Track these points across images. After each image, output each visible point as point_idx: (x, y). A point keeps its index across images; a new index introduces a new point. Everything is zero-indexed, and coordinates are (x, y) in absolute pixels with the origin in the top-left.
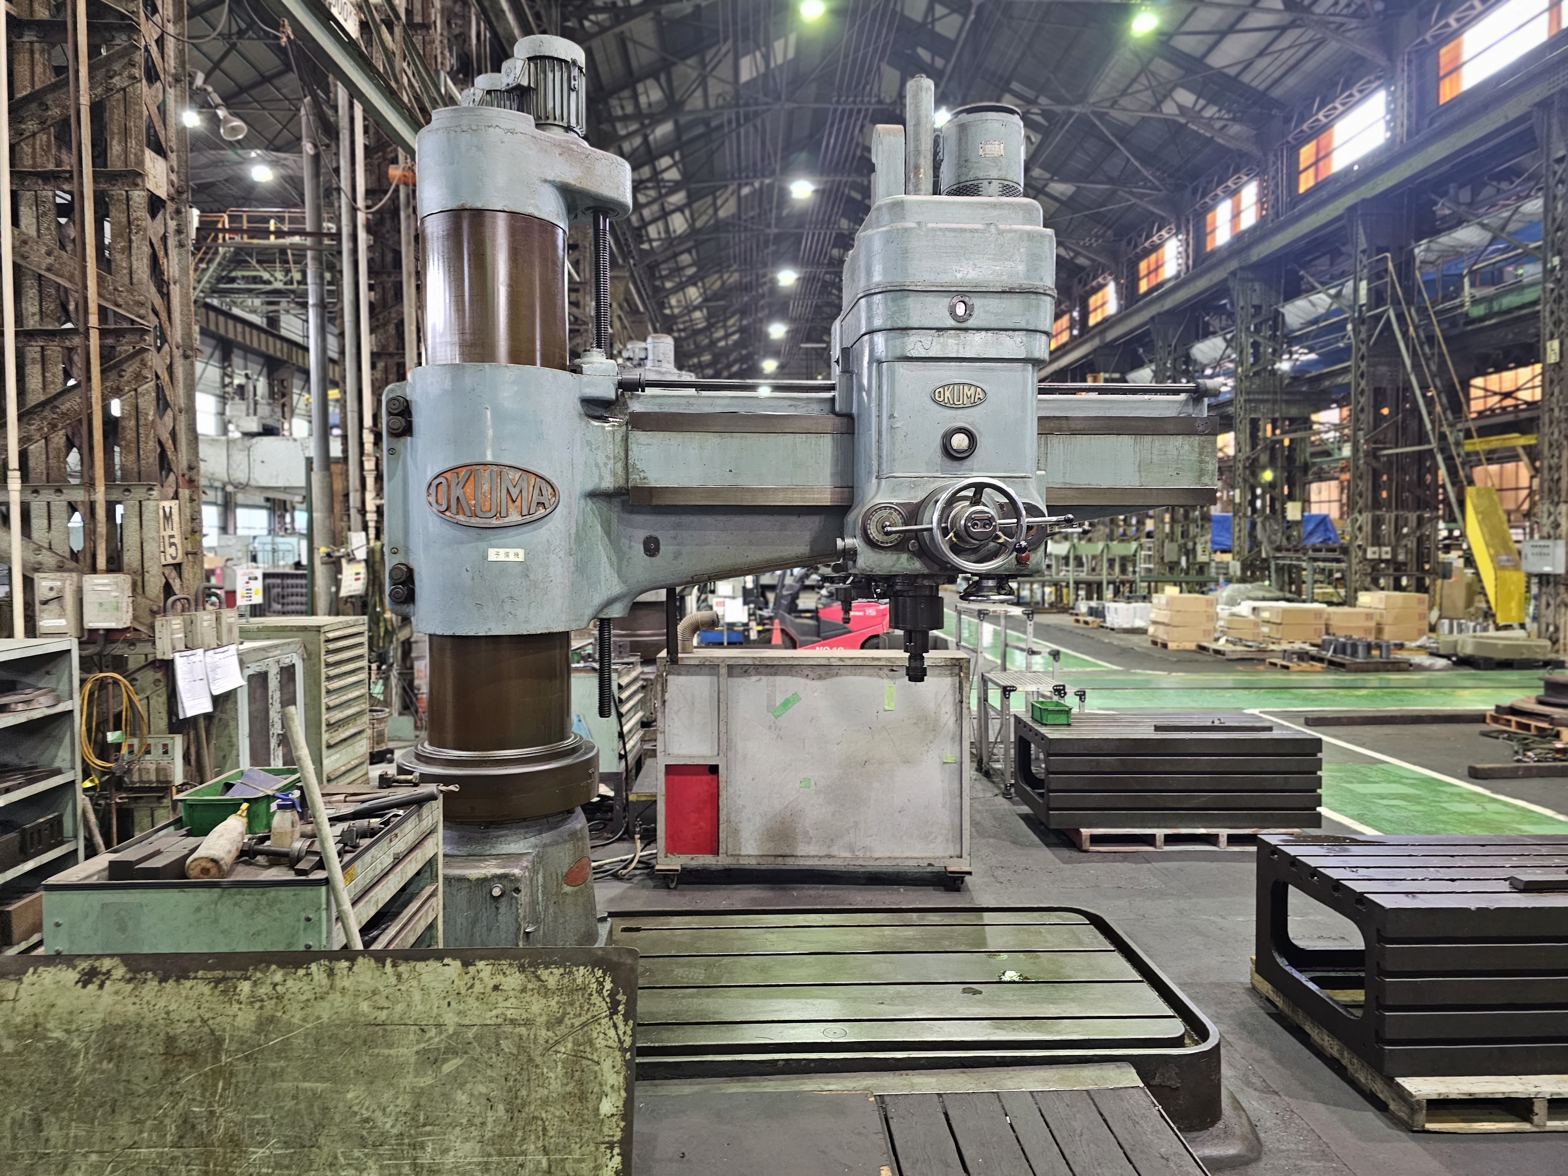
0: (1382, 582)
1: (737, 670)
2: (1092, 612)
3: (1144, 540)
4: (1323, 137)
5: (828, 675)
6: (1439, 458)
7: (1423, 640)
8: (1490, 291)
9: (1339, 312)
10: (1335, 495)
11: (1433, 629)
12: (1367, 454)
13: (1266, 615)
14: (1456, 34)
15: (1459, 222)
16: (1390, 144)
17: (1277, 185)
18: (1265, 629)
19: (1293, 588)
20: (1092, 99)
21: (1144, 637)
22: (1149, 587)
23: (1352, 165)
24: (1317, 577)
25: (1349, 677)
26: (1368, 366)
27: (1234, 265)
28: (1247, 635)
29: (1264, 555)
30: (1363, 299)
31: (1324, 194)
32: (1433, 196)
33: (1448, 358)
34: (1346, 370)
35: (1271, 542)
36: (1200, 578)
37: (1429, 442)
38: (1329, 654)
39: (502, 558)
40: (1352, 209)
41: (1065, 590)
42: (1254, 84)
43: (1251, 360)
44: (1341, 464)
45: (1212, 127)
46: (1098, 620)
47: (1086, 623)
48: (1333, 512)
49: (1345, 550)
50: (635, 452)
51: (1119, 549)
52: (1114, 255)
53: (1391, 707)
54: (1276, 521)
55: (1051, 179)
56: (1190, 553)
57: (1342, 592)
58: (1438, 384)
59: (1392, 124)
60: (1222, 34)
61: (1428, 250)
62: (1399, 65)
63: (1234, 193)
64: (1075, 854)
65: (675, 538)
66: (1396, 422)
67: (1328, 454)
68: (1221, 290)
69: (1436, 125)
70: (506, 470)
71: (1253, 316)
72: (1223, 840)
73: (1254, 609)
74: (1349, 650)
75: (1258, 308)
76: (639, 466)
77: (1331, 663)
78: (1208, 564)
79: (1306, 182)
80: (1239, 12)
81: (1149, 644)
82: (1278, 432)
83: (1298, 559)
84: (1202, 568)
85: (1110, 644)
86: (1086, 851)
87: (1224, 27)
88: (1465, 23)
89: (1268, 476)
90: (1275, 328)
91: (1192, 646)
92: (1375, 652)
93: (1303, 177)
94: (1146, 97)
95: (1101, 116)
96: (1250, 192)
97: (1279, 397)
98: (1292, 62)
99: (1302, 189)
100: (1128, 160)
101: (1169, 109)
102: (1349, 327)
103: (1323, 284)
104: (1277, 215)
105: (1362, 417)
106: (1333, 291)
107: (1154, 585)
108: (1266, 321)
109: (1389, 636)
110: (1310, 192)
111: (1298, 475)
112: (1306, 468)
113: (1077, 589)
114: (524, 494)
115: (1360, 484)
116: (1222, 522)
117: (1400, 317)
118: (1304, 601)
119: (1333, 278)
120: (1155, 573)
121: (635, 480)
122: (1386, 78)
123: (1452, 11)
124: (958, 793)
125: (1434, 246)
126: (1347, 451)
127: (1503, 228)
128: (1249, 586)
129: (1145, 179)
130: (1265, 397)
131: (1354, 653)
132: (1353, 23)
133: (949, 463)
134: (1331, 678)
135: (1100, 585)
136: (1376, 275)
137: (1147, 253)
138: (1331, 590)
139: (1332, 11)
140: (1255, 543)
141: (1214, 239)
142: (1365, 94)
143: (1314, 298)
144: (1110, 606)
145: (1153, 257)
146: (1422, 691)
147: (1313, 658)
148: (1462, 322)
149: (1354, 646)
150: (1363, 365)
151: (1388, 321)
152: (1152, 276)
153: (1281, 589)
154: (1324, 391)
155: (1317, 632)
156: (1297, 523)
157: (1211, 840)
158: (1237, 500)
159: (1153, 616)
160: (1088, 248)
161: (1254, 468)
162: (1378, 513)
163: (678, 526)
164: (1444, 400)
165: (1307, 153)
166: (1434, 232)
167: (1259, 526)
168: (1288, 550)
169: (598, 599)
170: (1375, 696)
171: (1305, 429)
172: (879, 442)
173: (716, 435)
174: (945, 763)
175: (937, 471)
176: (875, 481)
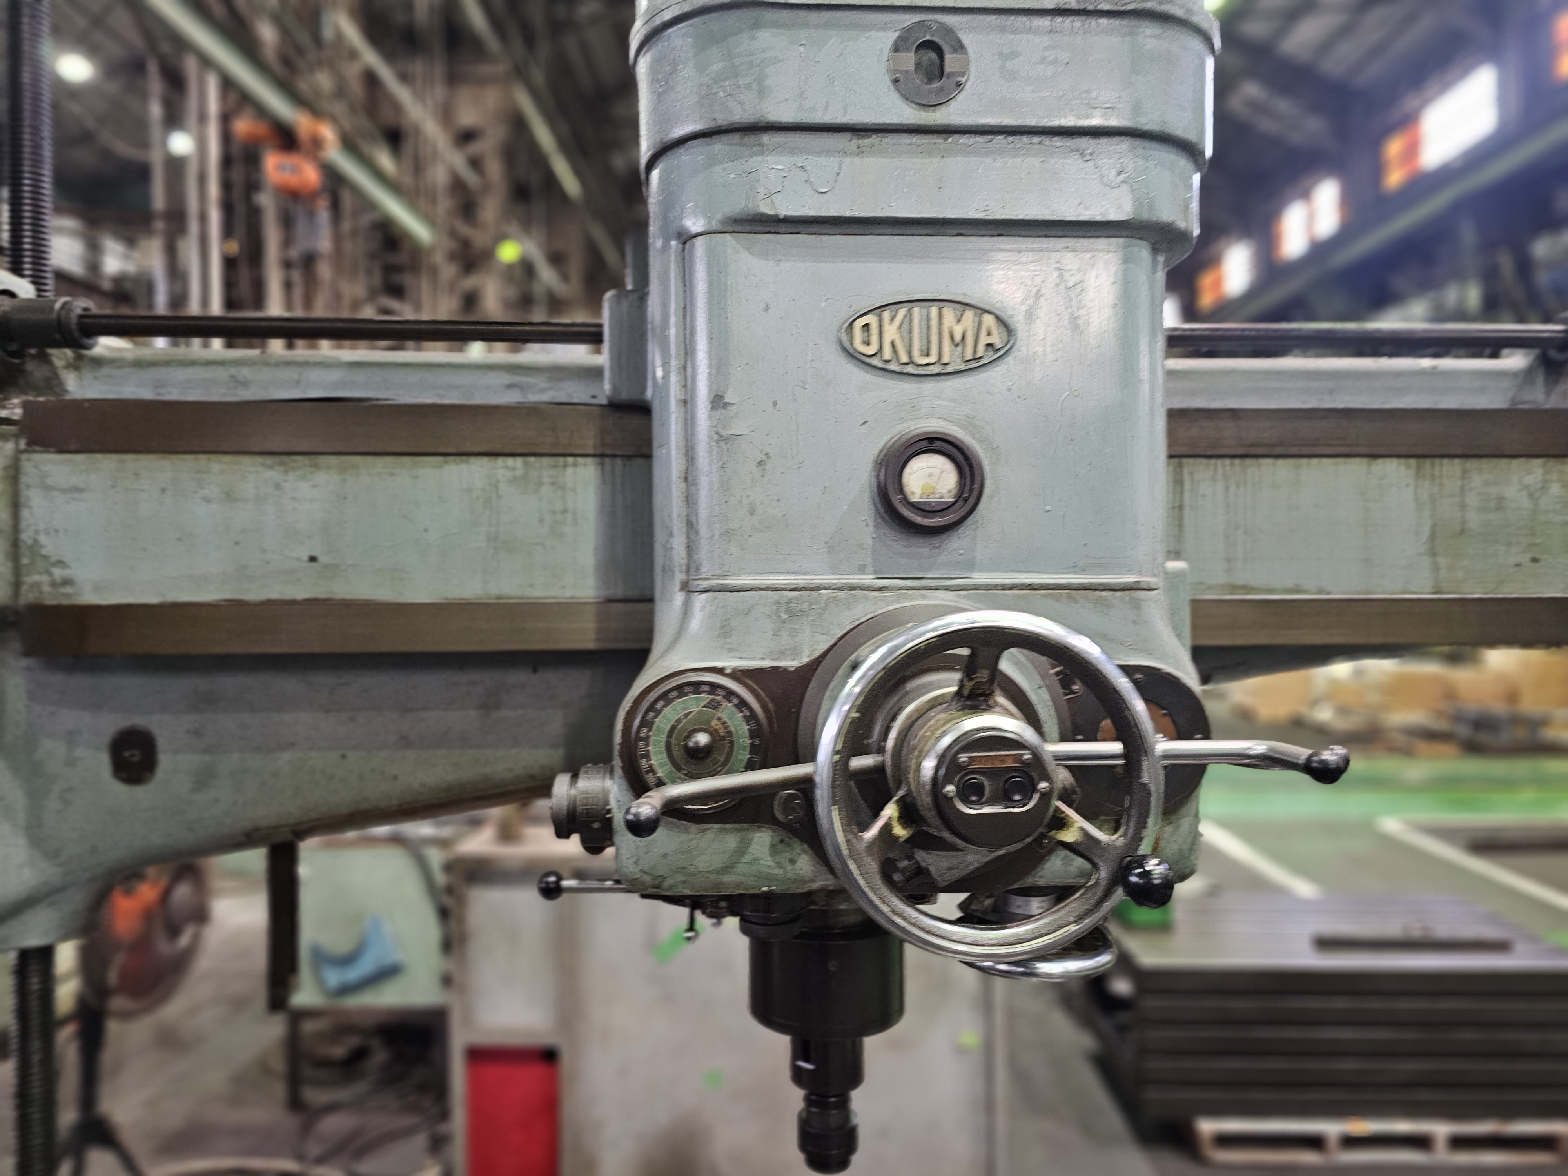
50: (38, 510)
64: (1190, 1168)
65: (196, 733)
76: (50, 547)
79: (1394, 178)
86: (1208, 1162)
121: (40, 586)
133: (899, 544)
157: (1421, 1142)
163: (205, 702)
165: (1394, 147)
172: (689, 478)
173: (269, 460)
174: (960, 1050)
175: (862, 569)
176: (679, 598)
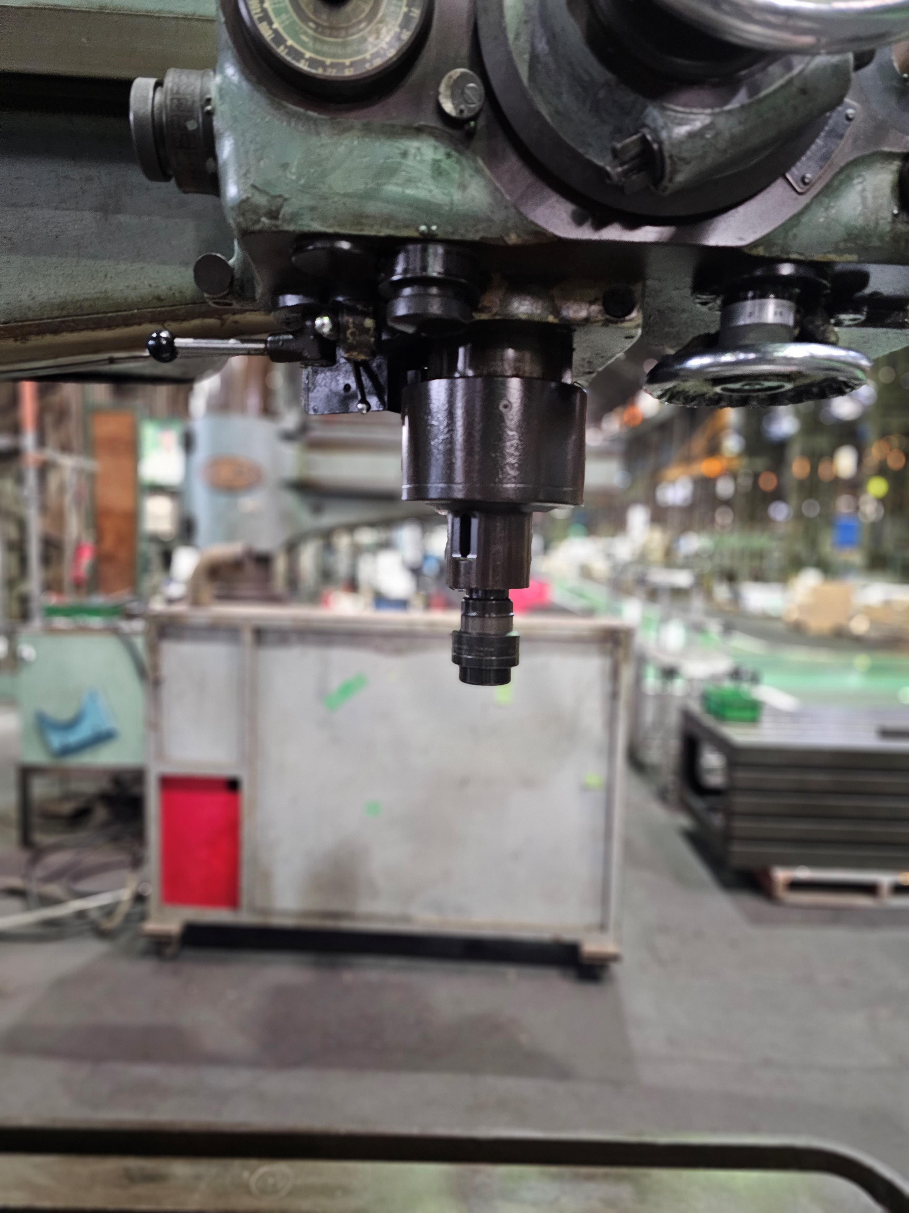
1: (270, 637)
5: (412, 650)
86: (782, 903)
174: (585, 788)
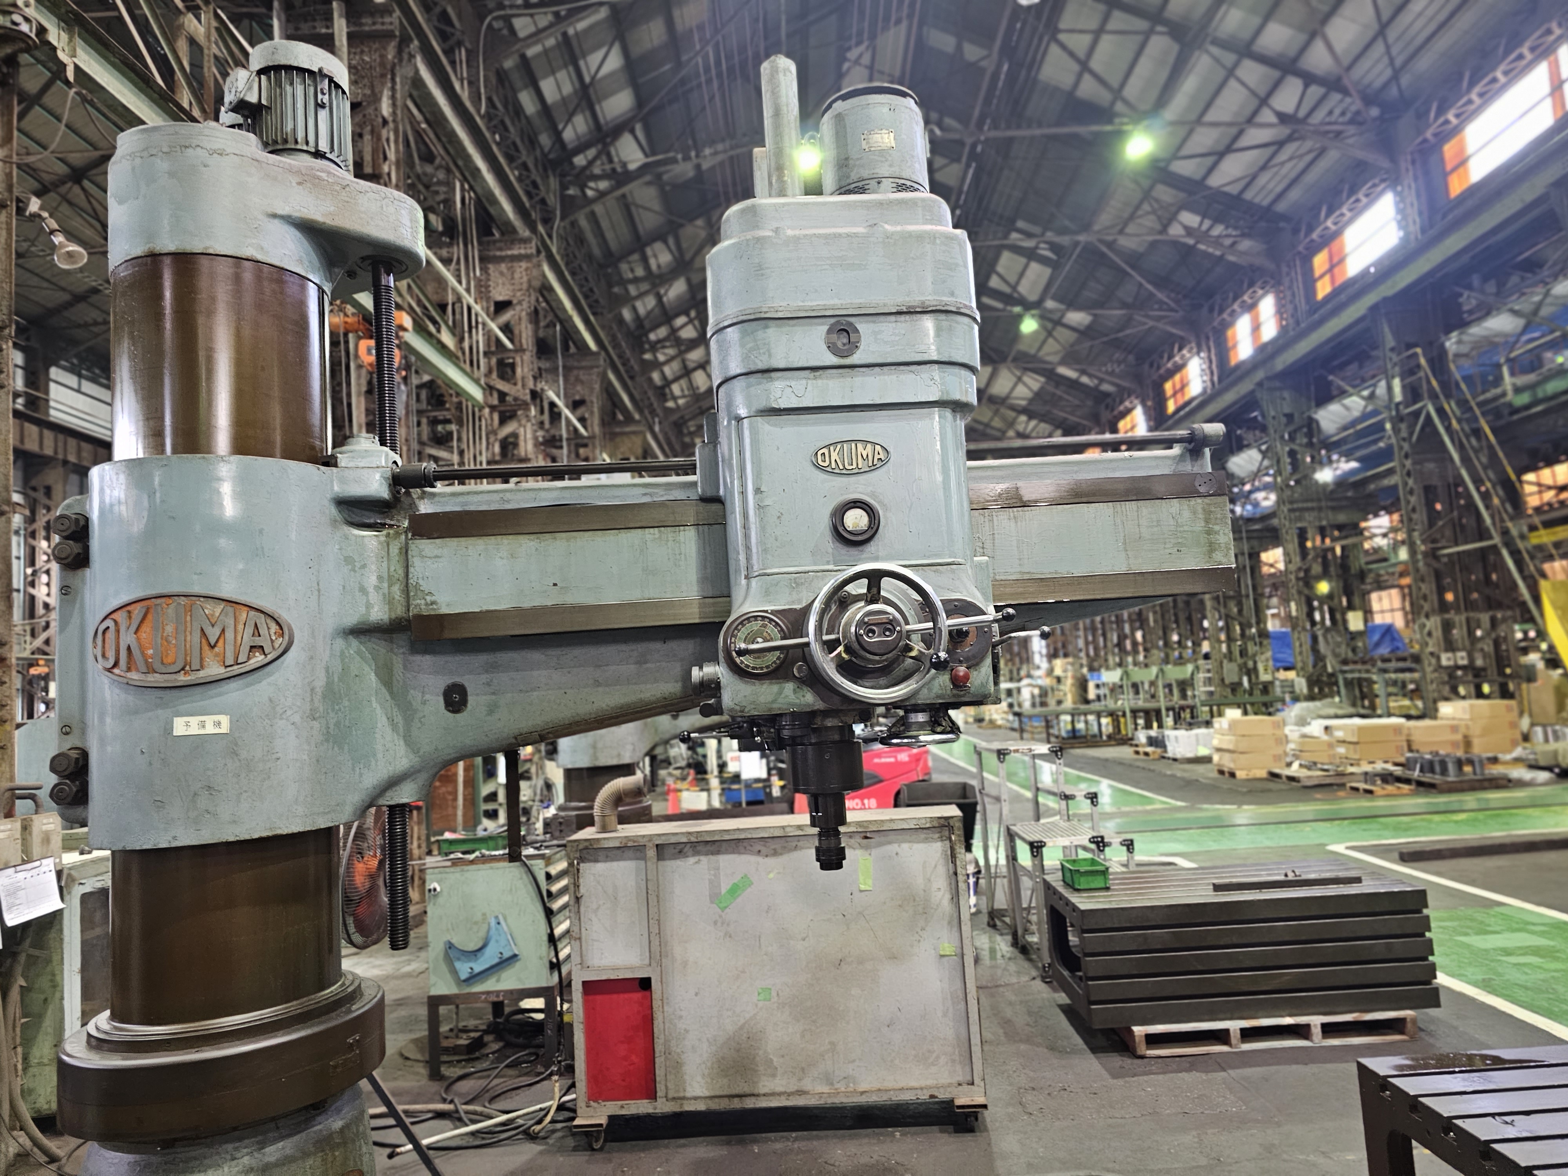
0: (1462, 690)
1: (670, 851)
2: (1152, 742)
3: (1201, 662)
4: (1335, 245)
5: (786, 850)
6: (1505, 553)
7: (1518, 752)
8: (1531, 378)
9: (1375, 413)
10: (1397, 603)
11: (1526, 738)
12: (1425, 554)
13: (1339, 734)
14: (1457, 130)
15: (1486, 311)
16: (1405, 241)
17: (1293, 295)
18: (1341, 750)
19: (1366, 703)
20: (1096, 227)
21: (1208, 766)
22: (1211, 711)
23: (1368, 268)
24: (1391, 689)
25: (1441, 800)
26: (1415, 463)
27: (1260, 375)
28: (1322, 758)
29: (1330, 670)
30: (1398, 396)
31: (1343, 297)
32: (1458, 289)
33: (1498, 449)
34: (1391, 472)
35: (1336, 655)
36: (1265, 699)
37: (1490, 537)
38: (1416, 774)
39: (194, 730)
40: (1374, 308)
41: (1122, 720)
42: (1257, 200)
43: (1289, 468)
44: (1399, 569)
45: (1222, 245)
46: (1159, 750)
47: (1146, 754)
48: (1398, 621)
49: (1416, 659)
50: (418, 568)
51: (1175, 673)
52: (1138, 378)
53: (1496, 833)
54: (1338, 632)
55: (1068, 309)
56: (1252, 672)
57: (1420, 704)
58: (1492, 475)
59: (1403, 224)
60: (1220, 154)
61: (1459, 342)
62: (1403, 165)
63: (1251, 307)
64: (1128, 1062)
65: (488, 684)
66: (1452, 520)
67: (1385, 560)
68: (1250, 402)
69: (1450, 217)
70: (199, 602)
71: (1287, 425)
72: (1317, 1031)
73: (1327, 728)
74: (1438, 768)
75: (1290, 417)
76: (425, 586)
77: (1420, 784)
78: (1271, 683)
79: (1323, 289)
80: (1234, 131)
81: (1215, 775)
82: (1328, 541)
83: (1368, 671)
84: (1266, 688)
85: (1173, 776)
86: (1142, 1057)
87: (1221, 147)
88: (1465, 118)
89: (1323, 587)
90: (1310, 435)
91: (1263, 774)
92: (1467, 769)
93: (1319, 285)
94: (1150, 222)
95: (1110, 245)
96: (1267, 306)
97: (1323, 504)
98: (1293, 175)
99: (1320, 295)
100: (1141, 285)
101: (1175, 230)
102: (1388, 426)
103: (1354, 387)
104: (1298, 323)
105: (1415, 516)
106: (1365, 393)
107: (1216, 708)
108: (1300, 428)
109: (1479, 749)
110: (1328, 299)
111: (1355, 583)
112: (1362, 575)
113: (1135, 718)
114: (229, 635)
115: (1423, 586)
116: (1281, 638)
117: (1441, 411)
118: (1380, 716)
119: (1364, 380)
120: (1216, 697)
121: (420, 606)
122: (1393, 181)
123: (1450, 107)
124: (961, 994)
125: (1465, 338)
126: (1403, 554)
127: (1536, 312)
128: (1318, 704)
129: (1161, 302)
130: (1310, 505)
131: (1444, 771)
132: (1352, 130)
133: (844, 550)
134: (1421, 801)
135: (1158, 712)
136: (1409, 371)
137: (1171, 374)
138: (1406, 702)
139: (1328, 120)
140: (1319, 658)
141: (1236, 354)
142: (1372, 198)
143: (1348, 401)
144: (1170, 734)
145: (1177, 377)
146: (1530, 811)
147: (1399, 780)
148: (1506, 412)
149: (1443, 764)
150: (1408, 463)
151: (1428, 417)
152: (1179, 396)
153: (1354, 705)
154: (1370, 495)
155: (1399, 749)
156: (1360, 634)
157: (1301, 1031)
158: (1294, 613)
159: (1215, 743)
160: (1112, 373)
161: (1308, 581)
162: (1447, 616)
163: (492, 668)
164: (1501, 492)
165: (1320, 261)
166: (1463, 325)
167: (1321, 639)
168: (1355, 662)
169: (372, 778)
170: (1476, 820)
171: (1356, 535)
172: (745, 527)
173: (532, 537)
175: (828, 563)
176: (744, 582)
